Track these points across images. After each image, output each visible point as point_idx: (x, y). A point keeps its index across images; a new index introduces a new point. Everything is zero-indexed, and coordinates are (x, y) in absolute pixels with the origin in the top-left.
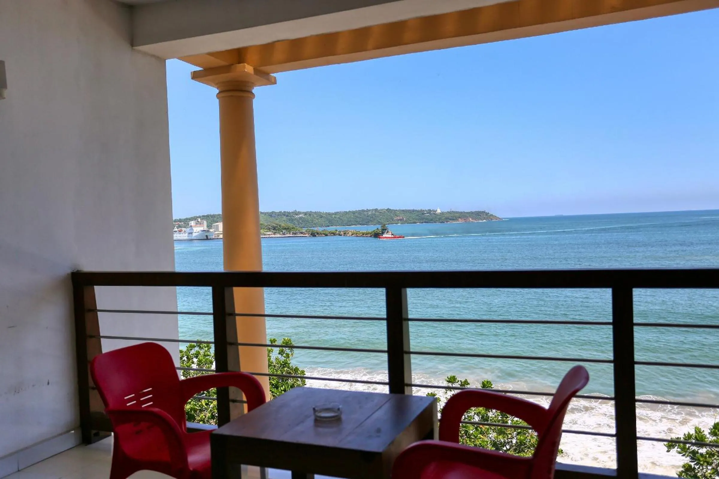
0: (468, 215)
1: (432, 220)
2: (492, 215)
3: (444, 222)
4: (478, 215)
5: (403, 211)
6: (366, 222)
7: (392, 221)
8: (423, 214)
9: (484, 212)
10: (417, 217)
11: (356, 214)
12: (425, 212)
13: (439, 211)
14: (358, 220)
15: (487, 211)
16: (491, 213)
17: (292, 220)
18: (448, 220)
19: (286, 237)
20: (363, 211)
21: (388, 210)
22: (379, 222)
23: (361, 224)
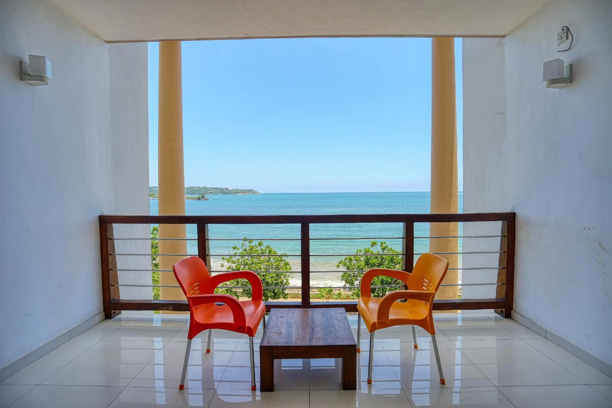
0: (245, 191)
1: (227, 193)
2: (256, 191)
3: (233, 194)
4: (249, 191)
5: (213, 188)
6: (193, 193)
7: (207, 193)
8: (223, 190)
9: (252, 190)
10: (220, 192)
11: (188, 189)
12: (224, 189)
13: (230, 189)
14: (189, 192)
15: (254, 190)
16: (256, 190)
17: (152, 191)
18: (235, 193)
19: (155, 199)
20: (192, 187)
21: (205, 187)
22: (200, 193)
23: (190, 194)
